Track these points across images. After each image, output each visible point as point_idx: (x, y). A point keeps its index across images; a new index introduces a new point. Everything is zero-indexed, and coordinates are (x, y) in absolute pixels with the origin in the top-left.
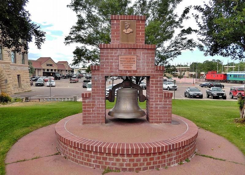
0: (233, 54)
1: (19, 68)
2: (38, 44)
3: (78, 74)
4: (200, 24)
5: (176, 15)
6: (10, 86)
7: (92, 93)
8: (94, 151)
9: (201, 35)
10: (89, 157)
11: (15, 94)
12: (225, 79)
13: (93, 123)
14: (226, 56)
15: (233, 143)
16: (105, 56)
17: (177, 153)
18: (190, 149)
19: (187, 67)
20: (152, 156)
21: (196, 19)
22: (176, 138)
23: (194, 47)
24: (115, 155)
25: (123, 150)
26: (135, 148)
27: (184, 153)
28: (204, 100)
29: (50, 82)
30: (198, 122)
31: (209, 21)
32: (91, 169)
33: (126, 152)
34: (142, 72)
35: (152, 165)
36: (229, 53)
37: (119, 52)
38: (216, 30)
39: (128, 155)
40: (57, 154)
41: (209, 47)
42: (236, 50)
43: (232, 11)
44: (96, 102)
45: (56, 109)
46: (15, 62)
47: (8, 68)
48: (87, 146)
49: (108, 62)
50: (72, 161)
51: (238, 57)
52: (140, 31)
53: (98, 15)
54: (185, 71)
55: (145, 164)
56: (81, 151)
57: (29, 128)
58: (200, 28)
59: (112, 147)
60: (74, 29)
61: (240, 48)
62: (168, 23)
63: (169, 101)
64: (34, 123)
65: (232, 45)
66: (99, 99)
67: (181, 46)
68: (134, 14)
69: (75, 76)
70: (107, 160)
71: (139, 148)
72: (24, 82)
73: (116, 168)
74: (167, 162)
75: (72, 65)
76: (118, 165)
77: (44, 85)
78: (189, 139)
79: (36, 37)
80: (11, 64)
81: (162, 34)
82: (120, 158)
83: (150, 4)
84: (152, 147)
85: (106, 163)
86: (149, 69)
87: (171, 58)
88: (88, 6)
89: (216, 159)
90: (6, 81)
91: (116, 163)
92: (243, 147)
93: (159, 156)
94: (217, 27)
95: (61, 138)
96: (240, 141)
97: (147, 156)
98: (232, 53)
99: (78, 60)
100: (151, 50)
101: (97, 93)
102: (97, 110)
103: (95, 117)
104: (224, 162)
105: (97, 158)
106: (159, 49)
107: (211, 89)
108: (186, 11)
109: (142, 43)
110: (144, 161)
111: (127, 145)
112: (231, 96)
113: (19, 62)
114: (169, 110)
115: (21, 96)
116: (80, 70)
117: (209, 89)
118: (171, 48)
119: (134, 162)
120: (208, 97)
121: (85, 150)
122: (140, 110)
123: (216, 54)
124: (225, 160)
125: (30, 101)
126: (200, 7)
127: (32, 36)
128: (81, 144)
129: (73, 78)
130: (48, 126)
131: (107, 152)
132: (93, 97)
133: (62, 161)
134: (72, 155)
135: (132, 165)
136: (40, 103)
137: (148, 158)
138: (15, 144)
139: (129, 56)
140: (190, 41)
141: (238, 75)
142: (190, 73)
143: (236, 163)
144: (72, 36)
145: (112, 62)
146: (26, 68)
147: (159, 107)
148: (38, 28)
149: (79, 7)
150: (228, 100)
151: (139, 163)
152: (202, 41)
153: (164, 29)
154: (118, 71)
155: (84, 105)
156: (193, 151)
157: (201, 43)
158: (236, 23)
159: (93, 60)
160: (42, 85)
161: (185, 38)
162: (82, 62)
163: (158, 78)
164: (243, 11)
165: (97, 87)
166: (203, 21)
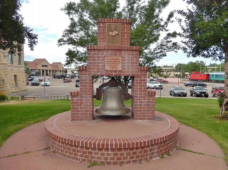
0: (214, 56)
1: (15, 69)
2: (31, 46)
3: (71, 74)
4: (183, 27)
5: (161, 20)
6: (7, 85)
7: (80, 92)
8: (80, 146)
9: (184, 38)
10: (75, 151)
11: (12, 92)
12: (208, 78)
13: (81, 120)
14: (207, 57)
15: (212, 138)
16: (92, 57)
17: (159, 148)
18: (171, 144)
19: (172, 68)
20: (135, 151)
21: (180, 23)
22: (158, 133)
23: (179, 49)
24: (100, 149)
25: (107, 145)
26: (118, 143)
27: (165, 147)
28: (187, 98)
29: (45, 82)
30: (180, 118)
31: (191, 24)
32: (78, 163)
33: (110, 147)
34: (127, 72)
35: (135, 159)
36: (210, 54)
37: (105, 53)
38: (198, 33)
39: (112, 150)
40: (46, 149)
41: (192, 49)
42: (216, 51)
43: (213, 15)
44: (84, 100)
45: (48, 106)
46: (12, 63)
47: (5, 68)
48: (73, 142)
49: (95, 63)
50: (60, 156)
51: (218, 58)
52: (125, 33)
53: (89, 19)
54: (171, 71)
55: (129, 158)
56: (68, 146)
57: (22, 125)
58: (183, 31)
59: (97, 142)
60: (67, 32)
61: (220, 50)
62: (154, 26)
63: (153, 99)
64: (27, 120)
65: (213, 47)
66: (86, 97)
67: (166, 48)
68: (123, 18)
69: (68, 76)
70: (92, 154)
71: (123, 143)
72: (20, 82)
73: (101, 162)
74: (149, 156)
75: (64, 66)
76: (102, 159)
77: (39, 84)
78: (170, 135)
79: (29, 39)
80: (8, 64)
81: (149, 37)
82: (105, 152)
83: (138, 9)
84: (135, 142)
85: (91, 157)
86: (133, 69)
87: (157, 59)
88: (80, 10)
89: (196, 153)
90: (3, 81)
91: (101, 157)
92: (221, 141)
93: (141, 150)
94: (199, 30)
95: (50, 134)
96: (218, 136)
97: (130, 151)
98: (213, 54)
99: (70, 61)
100: (135, 51)
101: (85, 91)
102: (85, 108)
103: (83, 114)
104: (203, 155)
105: (84, 152)
106: (146, 51)
107: (194, 88)
108: (171, 15)
109: (127, 45)
110: (127, 155)
111: (112, 140)
112: (213, 95)
113: (16, 63)
114: (152, 108)
115: (18, 95)
116: (73, 70)
117: (193, 88)
118: (157, 50)
119: (117, 156)
120: (192, 95)
121: (72, 145)
122: (125, 108)
123: (198, 56)
124: (203, 154)
125: (25, 99)
126: (183, 12)
127: (25, 39)
128: (68, 140)
129: (66, 78)
130: (40, 123)
131: (92, 147)
132: (81, 95)
133: (51, 155)
134: (61, 149)
135: (116, 159)
136: (35, 101)
137: (131, 152)
138: (8, 139)
139: (114, 57)
140: (175, 44)
141: (219, 75)
142: (176, 73)
143: (214, 157)
144: (65, 39)
145: (99, 63)
146: (23, 69)
147: (143, 105)
148: (31, 30)
149: (71, 11)
150: (210, 98)
151: (122, 157)
152: (185, 43)
153: (150, 32)
154: (104, 71)
155: (72, 103)
156: (174, 145)
157: (184, 45)
158: (217, 27)
159: (84, 61)
160: (37, 85)
161: (171, 41)
162: (74, 63)
163: (141, 78)
164: (223, 15)
165: (84, 86)
166: (186, 24)
